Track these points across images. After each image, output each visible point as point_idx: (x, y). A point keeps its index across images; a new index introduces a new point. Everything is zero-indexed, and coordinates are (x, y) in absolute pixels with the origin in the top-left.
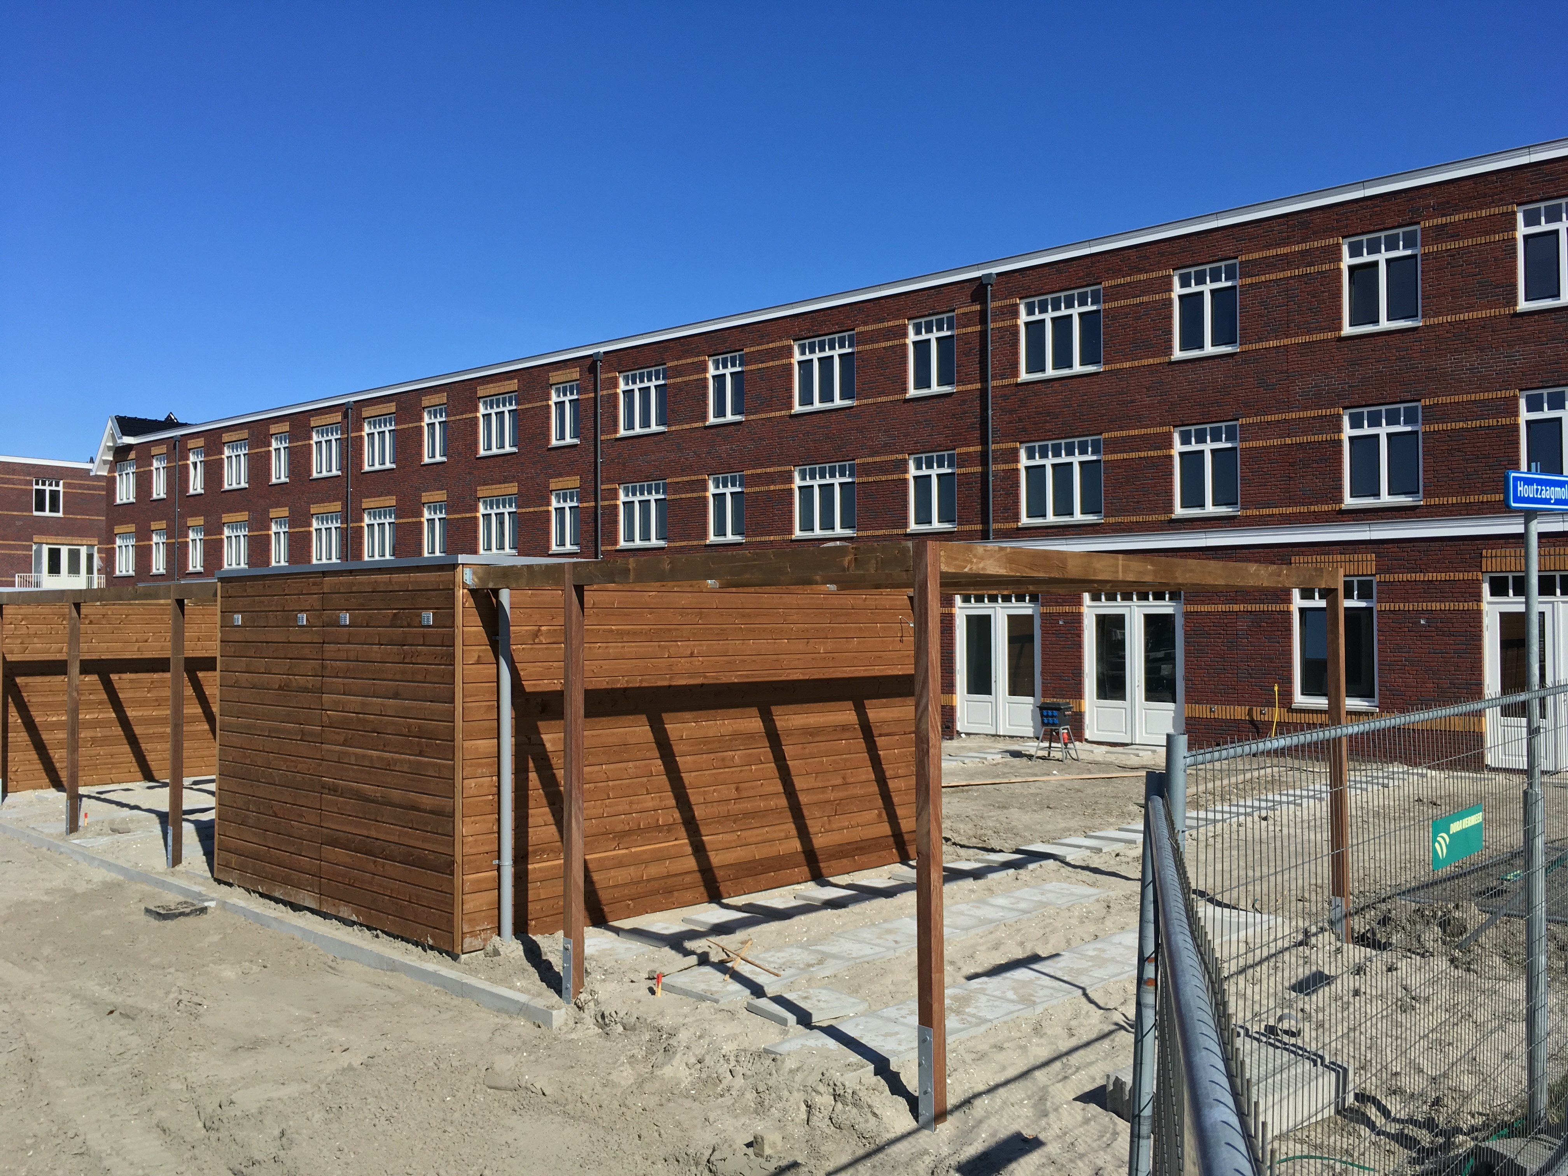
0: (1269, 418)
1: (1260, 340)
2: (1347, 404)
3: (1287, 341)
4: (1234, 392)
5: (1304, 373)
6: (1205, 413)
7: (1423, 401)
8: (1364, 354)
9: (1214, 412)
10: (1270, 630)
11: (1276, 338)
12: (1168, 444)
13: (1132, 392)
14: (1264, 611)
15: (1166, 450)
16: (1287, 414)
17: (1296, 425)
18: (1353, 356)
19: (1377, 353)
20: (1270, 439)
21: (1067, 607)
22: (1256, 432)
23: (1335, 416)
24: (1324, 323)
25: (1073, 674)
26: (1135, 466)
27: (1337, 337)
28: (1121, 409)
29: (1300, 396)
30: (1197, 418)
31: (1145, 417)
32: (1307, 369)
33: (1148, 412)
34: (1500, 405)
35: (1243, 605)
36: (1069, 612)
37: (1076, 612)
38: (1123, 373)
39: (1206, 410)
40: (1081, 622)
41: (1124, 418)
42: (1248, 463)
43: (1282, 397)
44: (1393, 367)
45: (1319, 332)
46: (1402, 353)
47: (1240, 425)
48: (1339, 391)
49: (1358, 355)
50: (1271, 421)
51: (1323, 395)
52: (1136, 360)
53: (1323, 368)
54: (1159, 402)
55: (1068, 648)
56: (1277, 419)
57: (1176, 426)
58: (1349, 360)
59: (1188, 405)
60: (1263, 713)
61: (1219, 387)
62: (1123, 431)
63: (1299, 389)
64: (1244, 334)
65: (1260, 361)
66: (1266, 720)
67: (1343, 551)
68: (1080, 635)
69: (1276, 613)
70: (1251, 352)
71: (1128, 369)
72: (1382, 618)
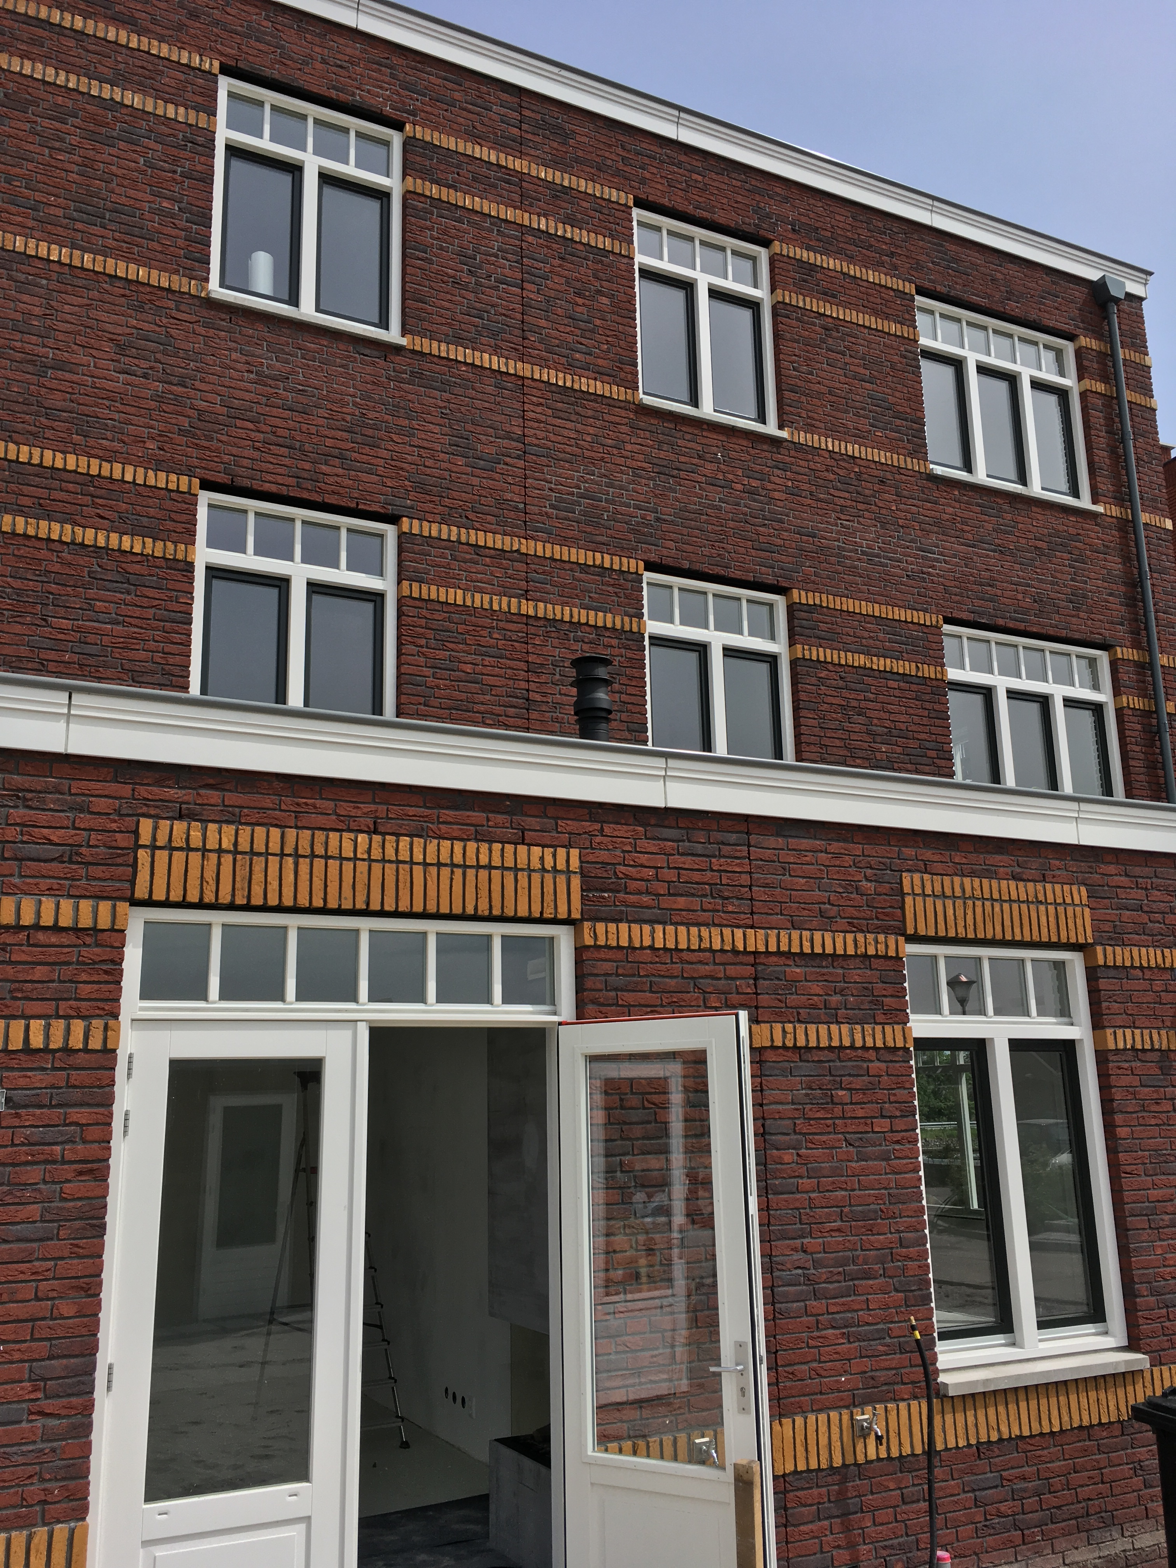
0: (479, 538)
1: (458, 340)
2: (653, 557)
3: (524, 369)
4: (390, 445)
5: (561, 455)
6: (305, 475)
7: (795, 592)
8: (682, 459)
9: (332, 480)
10: (860, 1113)
11: (496, 350)
12: (180, 527)
13: (61, 336)
14: (841, 1048)
15: (175, 543)
16: (523, 541)
17: (544, 573)
18: (662, 454)
19: (708, 465)
20: (482, 591)
21: (37, 1026)
22: (448, 566)
23: (630, 577)
24: (600, 362)
25: (39, 1381)
26: (57, 568)
27: (626, 401)
28: (18, 376)
29: (552, 507)
30: (280, 479)
31: (106, 427)
32: (568, 449)
33: (116, 416)
34: (917, 638)
35: (779, 1025)
36: (46, 1050)
37: (86, 1050)
38: (33, 271)
39: (307, 466)
40: (108, 1101)
41: (25, 408)
42: (423, 642)
43: (509, 496)
44: (738, 504)
45: (594, 375)
46: (755, 483)
47: (401, 536)
48: (638, 523)
49: (673, 457)
50: (485, 547)
51: (602, 522)
52: (84, 250)
53: (602, 459)
54: (159, 398)
55: (19, 1240)
56: (499, 545)
57: (207, 485)
58: (655, 461)
59: (253, 434)
60: (862, 1432)
61: (349, 418)
62: (17, 444)
63: (551, 489)
64: (417, 309)
65: (457, 390)
66: (874, 1457)
67: (1018, 870)
68: (95, 1166)
69: (872, 1054)
70: (435, 360)
71: (55, 267)
72: (1119, 1072)
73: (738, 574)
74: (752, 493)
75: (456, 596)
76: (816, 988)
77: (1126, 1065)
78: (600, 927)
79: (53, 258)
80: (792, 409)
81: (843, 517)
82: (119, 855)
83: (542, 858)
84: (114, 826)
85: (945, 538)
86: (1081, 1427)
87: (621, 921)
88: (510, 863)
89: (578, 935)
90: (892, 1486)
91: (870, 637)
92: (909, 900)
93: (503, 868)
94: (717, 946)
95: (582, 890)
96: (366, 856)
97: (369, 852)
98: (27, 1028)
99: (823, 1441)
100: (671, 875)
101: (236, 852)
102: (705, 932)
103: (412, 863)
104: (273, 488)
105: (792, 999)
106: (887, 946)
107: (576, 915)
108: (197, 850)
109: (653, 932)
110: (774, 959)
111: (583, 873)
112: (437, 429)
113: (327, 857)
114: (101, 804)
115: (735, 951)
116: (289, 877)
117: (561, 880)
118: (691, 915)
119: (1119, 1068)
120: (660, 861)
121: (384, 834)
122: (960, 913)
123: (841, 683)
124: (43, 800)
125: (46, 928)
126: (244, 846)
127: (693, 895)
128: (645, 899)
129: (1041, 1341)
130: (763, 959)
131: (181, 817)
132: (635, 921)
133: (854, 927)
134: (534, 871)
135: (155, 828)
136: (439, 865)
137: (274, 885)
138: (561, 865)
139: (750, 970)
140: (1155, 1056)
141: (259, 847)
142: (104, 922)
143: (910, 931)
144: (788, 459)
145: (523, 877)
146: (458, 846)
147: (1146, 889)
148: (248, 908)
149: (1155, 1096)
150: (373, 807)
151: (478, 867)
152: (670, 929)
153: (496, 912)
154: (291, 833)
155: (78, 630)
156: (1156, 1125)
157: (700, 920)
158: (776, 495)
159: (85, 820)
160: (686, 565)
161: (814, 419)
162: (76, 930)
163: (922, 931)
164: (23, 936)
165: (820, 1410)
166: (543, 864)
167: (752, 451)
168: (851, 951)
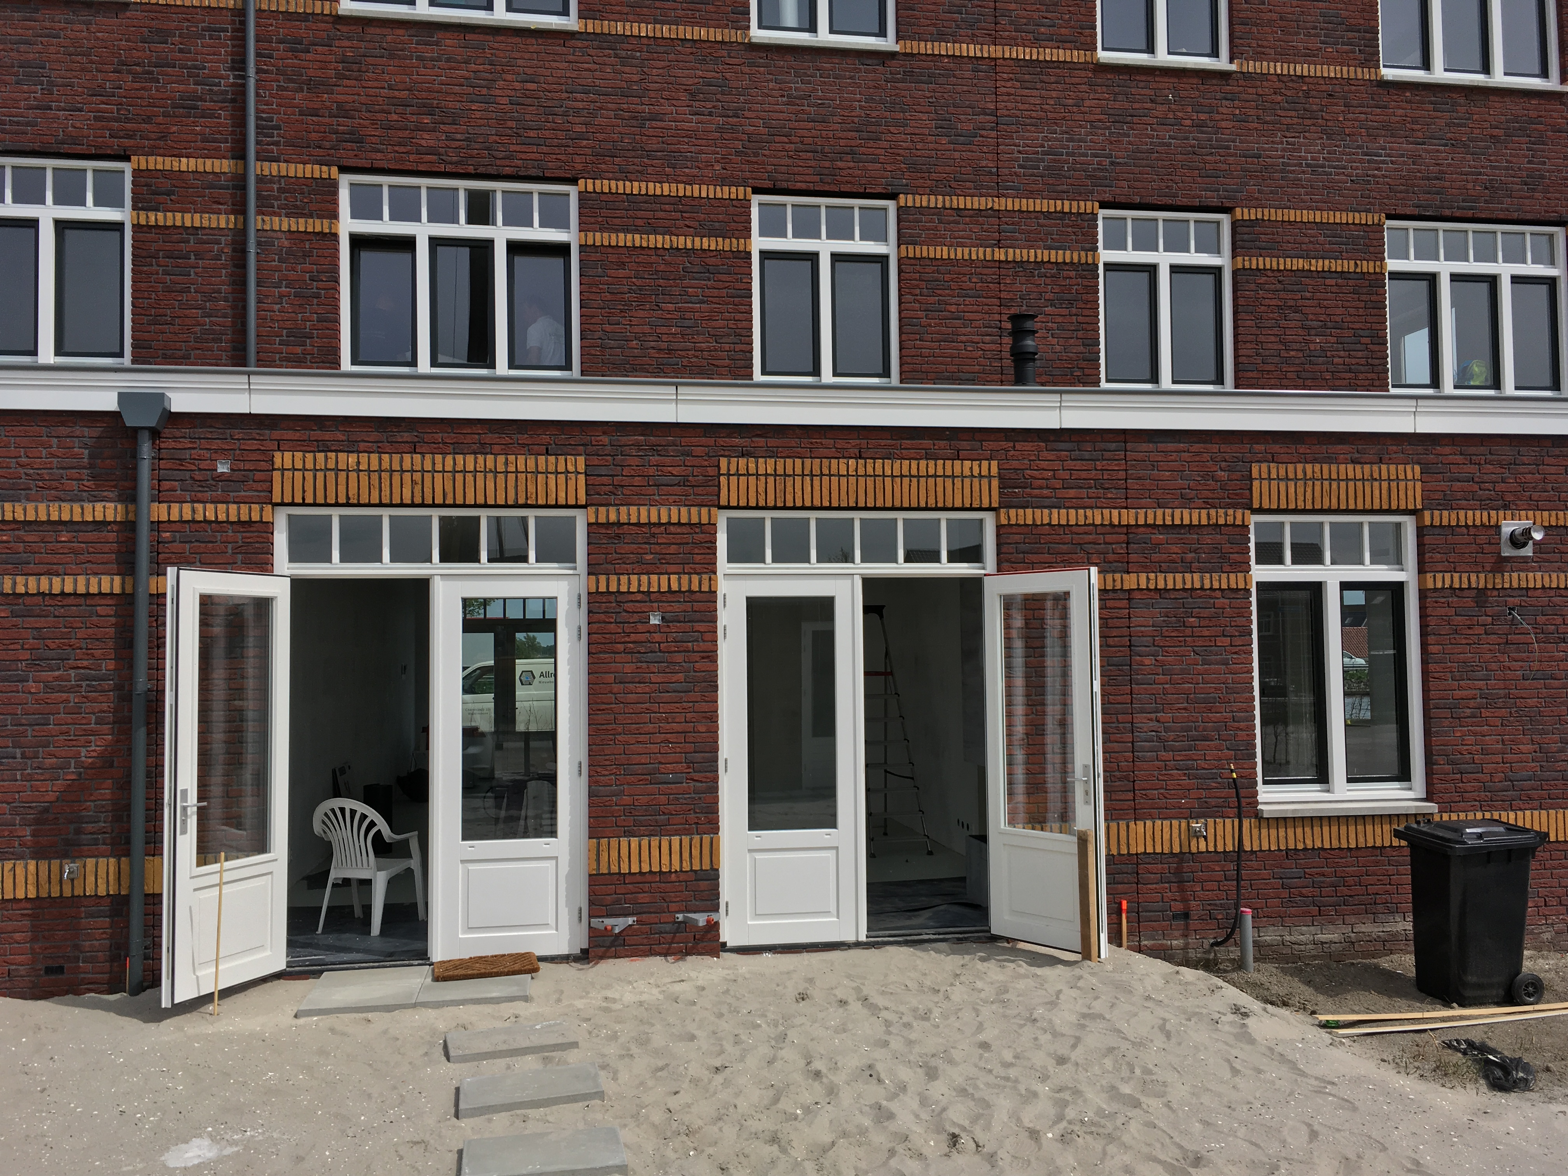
0: (960, 202)
1: (941, 37)
2: (1107, 197)
3: (996, 51)
4: (889, 137)
5: (1028, 121)
6: (826, 171)
7: (1238, 211)
8: (1136, 105)
9: (845, 172)
10: (1207, 633)
11: (973, 39)
12: (740, 226)
13: (653, 94)
14: (1193, 589)
15: (738, 239)
16: (996, 199)
17: (1013, 224)
18: (1117, 105)
19: (1160, 108)
20: (963, 245)
21: (674, 578)
22: (936, 229)
23: (1087, 217)
24: (1063, 30)
25: (690, 763)
26: (662, 267)
27: (1086, 63)
28: (627, 130)
29: (1020, 167)
30: (807, 178)
31: (686, 159)
32: (1034, 114)
33: (693, 149)
34: (1358, 237)
35: (1145, 575)
36: (680, 591)
37: (700, 591)
38: (630, 47)
39: (827, 164)
40: (714, 620)
41: (633, 153)
42: (918, 291)
43: (984, 163)
44: (1187, 139)
45: (1056, 44)
46: (1203, 117)
47: (899, 208)
48: (1094, 170)
49: (1127, 105)
50: (965, 209)
51: (1064, 173)
52: (663, 23)
53: (1064, 118)
54: (720, 130)
55: (675, 692)
56: (976, 206)
57: (757, 191)
58: (1111, 112)
59: (787, 146)
60: (1197, 835)
61: (856, 120)
62: (631, 181)
63: (1019, 152)
64: (908, 17)
65: (942, 80)
66: (1205, 850)
67: (1357, 455)
68: (710, 654)
69: (1218, 594)
70: (924, 58)
71: (645, 41)
72: (1436, 605)
73: (1185, 201)
74: (1200, 126)
75: (942, 252)
76: (1174, 548)
77: (1443, 600)
78: (1012, 512)
79: (643, 34)
80: (1241, 41)
81: (1288, 134)
82: (710, 480)
83: (971, 468)
84: (706, 463)
85: (1393, 140)
86: (1374, 847)
87: (1027, 507)
88: (949, 472)
89: (998, 518)
90: (1217, 868)
91: (1310, 242)
92: (1256, 484)
93: (944, 476)
94: (1098, 521)
95: (1000, 488)
96: (854, 473)
97: (856, 471)
98: (669, 579)
99: (1166, 836)
100: (1066, 475)
101: (776, 475)
102: (1089, 512)
103: (884, 476)
104: (803, 186)
105: (1156, 557)
106: (1235, 518)
107: (995, 505)
108: (753, 475)
109: (1050, 514)
110: (1142, 529)
111: (1000, 477)
112: (924, 117)
113: (830, 475)
114: (698, 451)
115: (1112, 525)
116: (808, 489)
117: (985, 482)
118: (1079, 501)
119: (1436, 602)
120: (1057, 465)
121: (865, 459)
122: (1300, 490)
123: (1279, 286)
124: (667, 451)
125: (674, 524)
126: (780, 471)
127: (1081, 488)
128: (1045, 492)
129: (1348, 790)
130: (1133, 530)
131: (743, 456)
132: (1037, 507)
133: (1208, 504)
134: (966, 477)
135: (729, 463)
136: (902, 476)
137: (799, 494)
138: (985, 472)
139: (1123, 537)
140: (1473, 593)
141: (789, 471)
142: (705, 520)
143: (1256, 505)
144: (1237, 89)
145: (958, 482)
146: (914, 463)
147: (1479, 464)
148: (785, 508)
149: (1469, 622)
150: (858, 441)
151: (928, 476)
152: (1063, 511)
153: (940, 505)
154: (808, 462)
155: (679, 310)
156: (1467, 644)
157: (1086, 505)
158: (1224, 124)
159: (689, 460)
160: (1137, 200)
161: (1263, 47)
162: (690, 524)
163: (1266, 506)
164: (662, 528)
165: (1165, 819)
166: (972, 472)
167: (1202, 87)
168: (1204, 522)
